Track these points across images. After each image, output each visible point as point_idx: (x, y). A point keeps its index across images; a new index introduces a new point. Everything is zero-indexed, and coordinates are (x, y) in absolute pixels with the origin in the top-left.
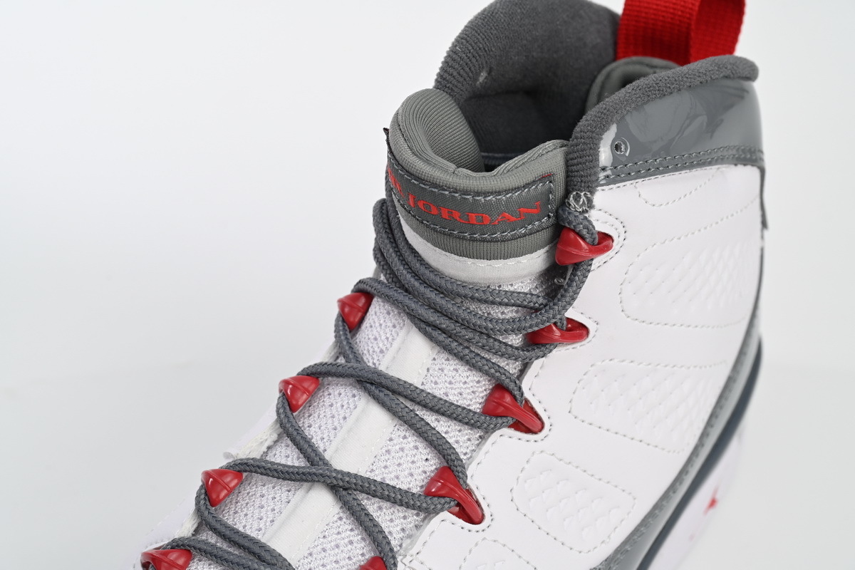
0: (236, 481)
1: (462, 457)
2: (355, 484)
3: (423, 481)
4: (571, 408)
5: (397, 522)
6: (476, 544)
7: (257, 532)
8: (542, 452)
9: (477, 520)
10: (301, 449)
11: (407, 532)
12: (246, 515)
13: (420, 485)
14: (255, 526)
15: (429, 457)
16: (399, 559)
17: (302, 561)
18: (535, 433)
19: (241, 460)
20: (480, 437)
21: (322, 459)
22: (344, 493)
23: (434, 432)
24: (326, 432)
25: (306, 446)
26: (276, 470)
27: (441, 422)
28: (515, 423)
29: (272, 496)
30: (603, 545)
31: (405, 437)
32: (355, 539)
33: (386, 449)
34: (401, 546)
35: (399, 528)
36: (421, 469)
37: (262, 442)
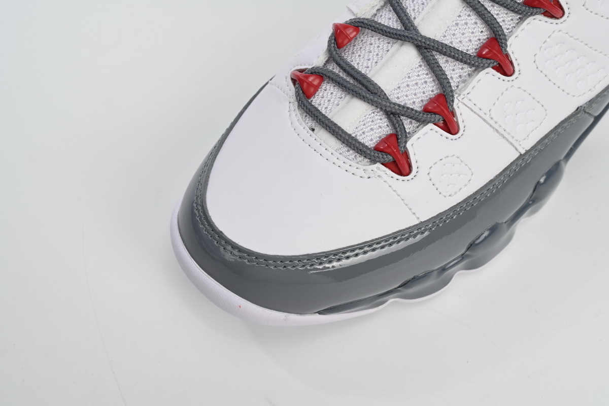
0: (355, 33)
1: (505, 31)
2: (433, 46)
3: (478, 45)
4: (585, 3)
5: (457, 71)
6: (507, 90)
7: (366, 69)
8: (560, 31)
9: (509, 74)
10: (399, 17)
11: (463, 78)
12: (359, 56)
13: (475, 48)
14: (365, 64)
15: (484, 30)
16: (456, 96)
17: (393, 91)
18: (558, 18)
19: (359, 18)
20: (520, 18)
21: (413, 25)
22: (425, 50)
23: (489, 15)
24: (417, 5)
25: (403, 15)
26: (382, 30)
27: (495, 8)
28: (545, 12)
29: (377, 45)
30: (590, 92)
31: (469, 16)
32: (429, 80)
33: (456, 22)
34: (457, 87)
35: (457, 76)
36: (477, 38)
37: (373, 7)
